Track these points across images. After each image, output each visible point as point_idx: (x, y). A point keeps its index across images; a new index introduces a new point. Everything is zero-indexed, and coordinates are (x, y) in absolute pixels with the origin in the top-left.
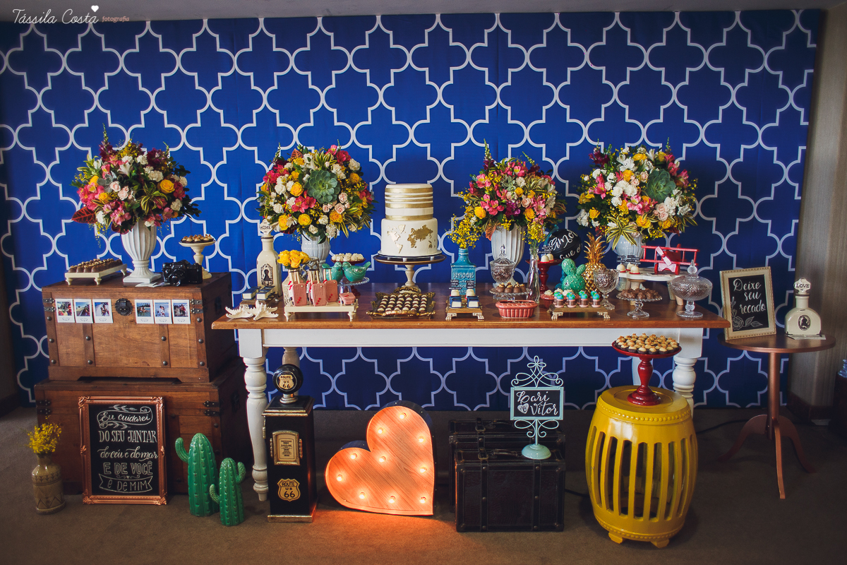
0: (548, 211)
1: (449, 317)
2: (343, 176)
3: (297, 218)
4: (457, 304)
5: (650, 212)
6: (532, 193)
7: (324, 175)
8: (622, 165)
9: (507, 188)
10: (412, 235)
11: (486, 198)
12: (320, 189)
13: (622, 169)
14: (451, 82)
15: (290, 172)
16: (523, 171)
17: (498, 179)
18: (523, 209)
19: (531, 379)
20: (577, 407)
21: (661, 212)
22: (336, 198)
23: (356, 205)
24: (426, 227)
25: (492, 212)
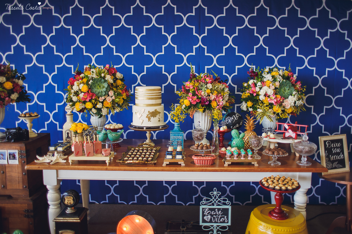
0: (224, 102)
1: (164, 165)
3: (85, 104)
4: (169, 157)
5: (280, 104)
6: (216, 93)
7: (100, 81)
8: (265, 78)
9: (202, 89)
10: (148, 115)
11: (190, 95)
12: (98, 88)
13: (265, 80)
14: (175, 33)
15: (82, 79)
16: (211, 80)
17: (197, 84)
18: (210, 101)
19: (212, 201)
20: (241, 204)
21: (286, 104)
22: (107, 94)
23: (119, 98)
24: (157, 110)
25: (193, 103)
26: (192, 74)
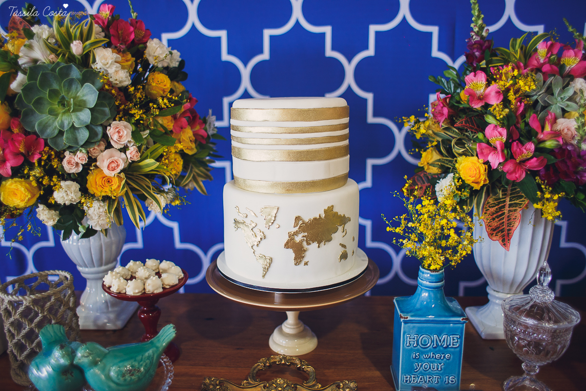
7: (64, 73)
10: (296, 234)
11: (497, 136)
12: (52, 112)
22: (100, 136)
23: (160, 151)
24: (335, 210)
25: (514, 175)
26: (478, 39)
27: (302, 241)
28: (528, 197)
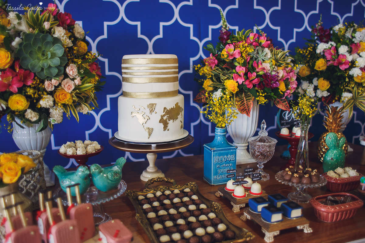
1: (270, 239)
2: (68, 42)
3: (7, 101)
10: (164, 116)
11: (242, 71)
18: (277, 81)
22: (63, 72)
24: (179, 105)
25: (249, 86)
26: (226, 31)
27: (167, 119)
28: (253, 95)
